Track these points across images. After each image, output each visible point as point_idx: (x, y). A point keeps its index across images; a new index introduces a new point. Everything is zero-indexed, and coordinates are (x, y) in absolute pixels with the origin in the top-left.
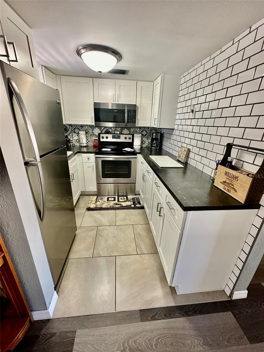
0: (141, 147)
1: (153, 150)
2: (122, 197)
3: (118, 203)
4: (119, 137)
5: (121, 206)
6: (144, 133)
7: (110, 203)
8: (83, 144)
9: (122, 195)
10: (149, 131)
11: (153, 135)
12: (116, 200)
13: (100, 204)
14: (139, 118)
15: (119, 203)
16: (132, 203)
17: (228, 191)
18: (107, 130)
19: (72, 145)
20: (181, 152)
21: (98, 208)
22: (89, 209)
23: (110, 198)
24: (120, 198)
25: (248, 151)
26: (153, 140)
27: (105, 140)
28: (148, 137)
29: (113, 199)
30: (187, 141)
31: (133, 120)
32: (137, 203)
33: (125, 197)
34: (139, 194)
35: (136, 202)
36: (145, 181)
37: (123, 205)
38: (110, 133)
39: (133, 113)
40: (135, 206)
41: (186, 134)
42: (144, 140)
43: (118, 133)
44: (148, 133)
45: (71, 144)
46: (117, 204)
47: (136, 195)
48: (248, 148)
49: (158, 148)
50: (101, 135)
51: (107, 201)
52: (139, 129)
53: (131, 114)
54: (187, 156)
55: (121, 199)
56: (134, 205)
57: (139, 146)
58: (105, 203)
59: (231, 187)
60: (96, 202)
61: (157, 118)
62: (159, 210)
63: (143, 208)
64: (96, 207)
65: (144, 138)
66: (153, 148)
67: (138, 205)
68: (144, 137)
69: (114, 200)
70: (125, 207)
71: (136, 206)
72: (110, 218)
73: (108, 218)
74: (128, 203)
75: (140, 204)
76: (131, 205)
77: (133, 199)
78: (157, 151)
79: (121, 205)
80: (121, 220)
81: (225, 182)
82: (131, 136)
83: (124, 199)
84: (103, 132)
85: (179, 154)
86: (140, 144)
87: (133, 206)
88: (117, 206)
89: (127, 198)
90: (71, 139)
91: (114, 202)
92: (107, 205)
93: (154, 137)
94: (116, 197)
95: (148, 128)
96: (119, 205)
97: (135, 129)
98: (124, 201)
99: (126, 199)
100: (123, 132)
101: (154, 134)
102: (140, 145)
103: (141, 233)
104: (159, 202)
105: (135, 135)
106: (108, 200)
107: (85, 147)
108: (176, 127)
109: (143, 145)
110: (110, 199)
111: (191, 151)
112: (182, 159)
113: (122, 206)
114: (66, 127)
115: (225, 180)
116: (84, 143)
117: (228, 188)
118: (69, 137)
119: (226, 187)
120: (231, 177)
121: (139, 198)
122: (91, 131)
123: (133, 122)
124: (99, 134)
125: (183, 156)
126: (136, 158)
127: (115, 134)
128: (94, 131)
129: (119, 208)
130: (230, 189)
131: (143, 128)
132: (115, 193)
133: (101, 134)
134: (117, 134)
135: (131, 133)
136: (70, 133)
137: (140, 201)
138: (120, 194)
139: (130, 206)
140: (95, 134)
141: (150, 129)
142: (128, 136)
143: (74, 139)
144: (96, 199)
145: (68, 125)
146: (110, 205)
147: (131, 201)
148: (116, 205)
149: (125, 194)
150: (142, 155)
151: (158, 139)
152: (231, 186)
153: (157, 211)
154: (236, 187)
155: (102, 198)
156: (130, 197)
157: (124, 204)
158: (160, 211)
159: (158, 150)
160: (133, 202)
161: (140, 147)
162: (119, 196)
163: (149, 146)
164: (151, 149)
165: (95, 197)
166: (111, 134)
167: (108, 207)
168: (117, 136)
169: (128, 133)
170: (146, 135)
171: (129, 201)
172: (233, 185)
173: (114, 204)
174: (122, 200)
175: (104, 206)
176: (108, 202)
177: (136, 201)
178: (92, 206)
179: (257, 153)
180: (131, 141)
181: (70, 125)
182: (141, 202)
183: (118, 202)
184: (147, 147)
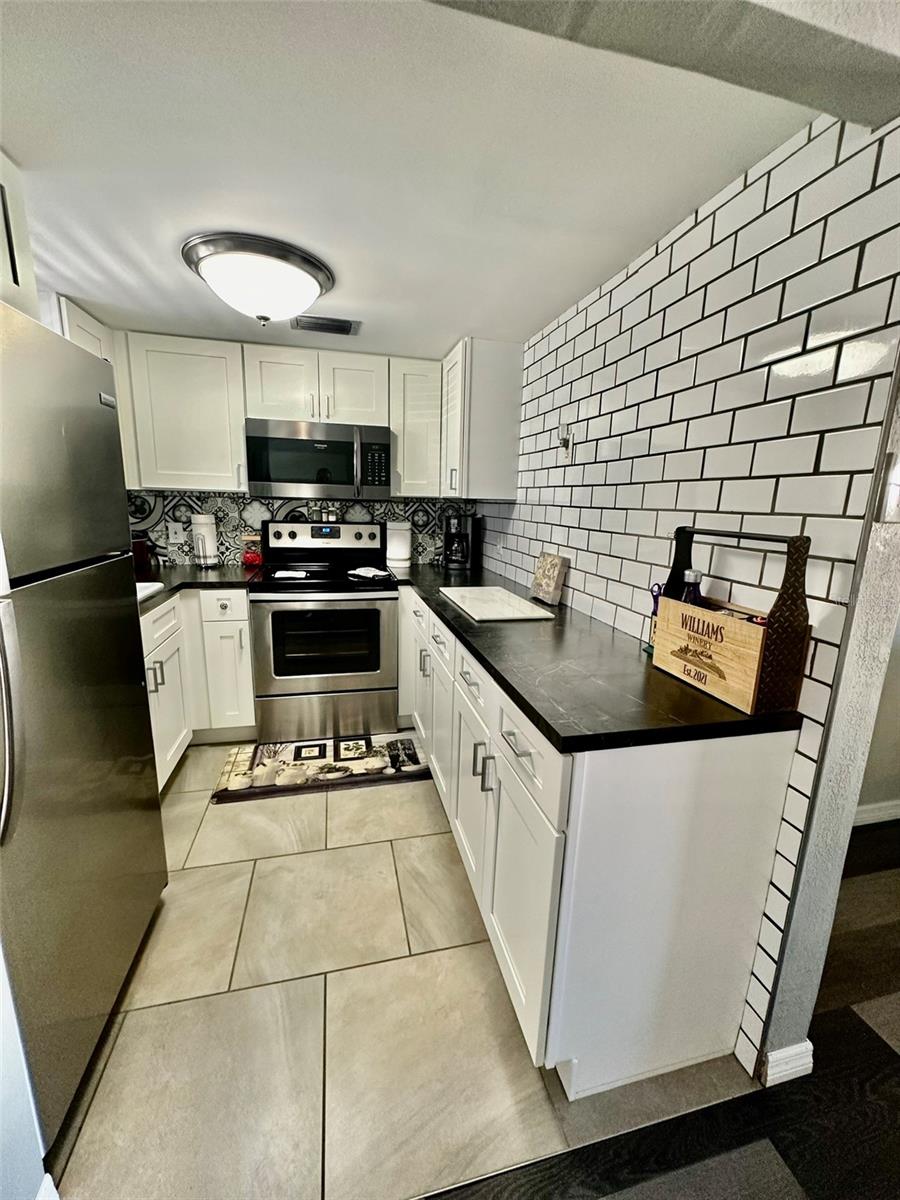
0: (412, 565)
1: (452, 572)
2: (351, 743)
3: (334, 764)
4: (335, 534)
5: (348, 773)
6: (420, 518)
7: (305, 767)
8: (205, 557)
9: (351, 733)
10: (438, 513)
11: (448, 525)
12: (328, 754)
13: (267, 773)
14: (400, 469)
15: (340, 764)
16: (387, 759)
17: (700, 680)
18: (293, 511)
19: (164, 561)
20: (541, 571)
21: (257, 790)
22: (223, 796)
23: (304, 750)
24: (343, 745)
25: (738, 547)
26: (449, 540)
27: (285, 542)
28: (434, 532)
29: (316, 752)
30: (559, 535)
31: (381, 476)
32: (406, 758)
33: (362, 742)
34: (413, 729)
35: (403, 757)
36: (429, 676)
37: (354, 772)
38: (303, 519)
39: (380, 456)
40: (398, 770)
41: (554, 515)
42: (420, 541)
43: (332, 518)
44: (434, 518)
45: (161, 559)
46: (332, 770)
47: (400, 730)
48: (740, 536)
49: (468, 566)
50: (273, 528)
51: (295, 760)
52: (401, 507)
53: (373, 456)
54: (563, 585)
55: (345, 749)
56: (393, 766)
57: (406, 560)
58: (284, 767)
59: (706, 664)
60: (251, 769)
61: (457, 468)
62: (479, 769)
63: (426, 775)
64: (251, 787)
65: (420, 536)
66: (452, 566)
67: (409, 768)
68: (420, 533)
69: (322, 755)
70: (363, 778)
71: (403, 769)
72: (306, 823)
73: (298, 823)
74: (374, 763)
75: (416, 761)
76: (385, 768)
77: (391, 746)
78: (466, 576)
79: (346, 769)
80: (347, 828)
81: (685, 650)
82: (376, 529)
83: (358, 749)
84: (280, 516)
85: (536, 578)
86: (408, 556)
87: (391, 771)
88: (331, 776)
89: (369, 744)
90: (161, 543)
91: (321, 762)
92: (292, 776)
93: (453, 531)
94: (330, 743)
95: (433, 501)
96: (338, 770)
97: (389, 506)
98: (356, 756)
99: (364, 749)
100: (348, 517)
101: (454, 522)
102: (410, 559)
103: (422, 870)
104: (479, 740)
105: (389, 525)
106: (298, 755)
107: (213, 567)
108: (520, 496)
109: (420, 557)
110: (305, 753)
111: (573, 565)
112: (548, 593)
113: (352, 775)
114: (145, 501)
115: (684, 644)
116: (208, 554)
117: (699, 670)
118: (153, 536)
119: (689, 666)
120: (700, 630)
121: (410, 742)
122: (236, 515)
123: (380, 480)
124: (265, 524)
126: (397, 599)
127: (321, 522)
128: (245, 515)
129: (340, 781)
130: (705, 672)
131: (417, 504)
132: (323, 731)
133: (270, 525)
134: (328, 522)
135: (378, 518)
136: (157, 524)
137: (417, 751)
138: (342, 733)
139: (381, 773)
140: (249, 523)
141: (438, 506)
142: (365, 530)
143: (172, 541)
144: (251, 755)
145: (150, 491)
146: (305, 773)
147: (384, 755)
148: (328, 772)
149: (361, 732)
150: (416, 589)
151: (467, 534)
152: (705, 659)
153: (475, 773)
154: (719, 662)
155: (275, 753)
156: (380, 740)
157: (358, 768)
158: (483, 774)
159: (468, 572)
160: (390, 757)
161: (407, 564)
162: (338, 739)
163: (438, 560)
164: (447, 569)
165: (250, 749)
166: (307, 522)
167: (298, 782)
168: (328, 530)
169: (368, 518)
170: (426, 525)
171: (376, 754)
172: (710, 657)
173: (322, 769)
174: (351, 754)
175: (280, 781)
176: (298, 763)
177: (402, 753)
178: (236, 783)
179: (766, 552)
180: (376, 544)
181: (160, 494)
182: (421, 756)
183: (335, 761)
184: (431, 565)
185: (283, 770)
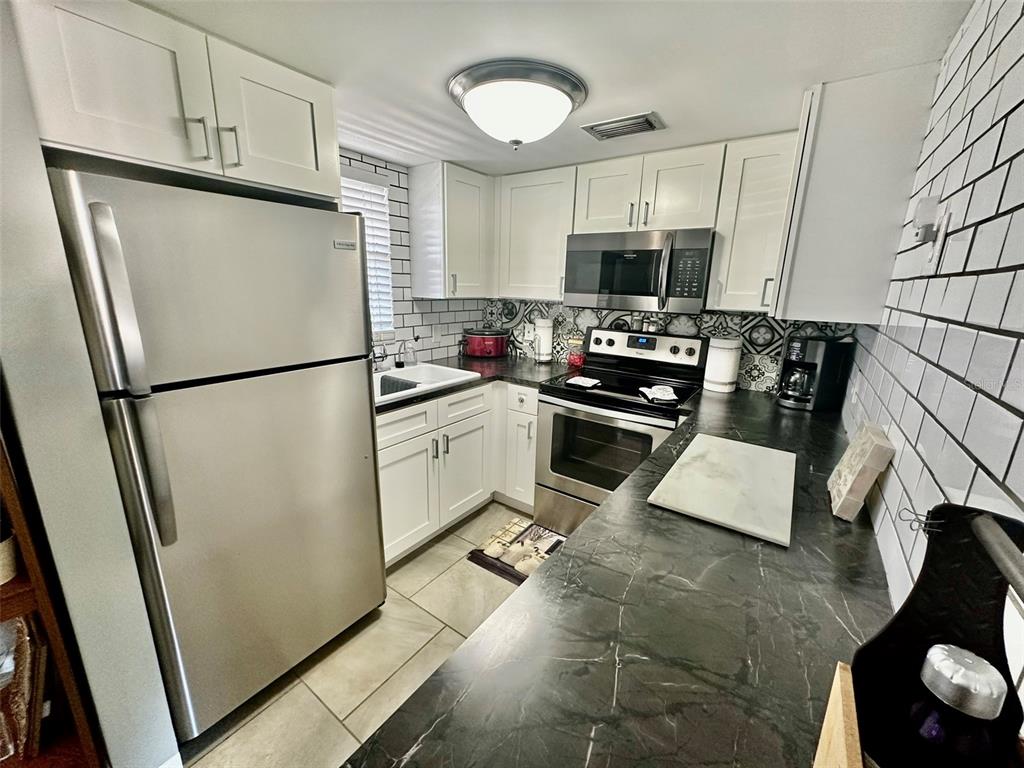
0: (738, 390)
4: (651, 345)
6: (761, 335)
8: (539, 354)
10: (788, 332)
11: (788, 347)
13: (518, 554)
14: (722, 278)
18: (618, 319)
22: (477, 557)
27: (603, 349)
28: (778, 353)
31: (690, 287)
38: (626, 328)
39: (694, 263)
42: (757, 363)
43: (652, 329)
45: (518, 351)
49: (810, 406)
50: (595, 334)
51: (546, 553)
52: (737, 320)
53: (686, 263)
58: (535, 554)
60: (511, 543)
61: (774, 276)
64: (497, 559)
65: (757, 357)
66: (787, 403)
82: (697, 345)
84: (606, 324)
90: (519, 339)
92: (531, 566)
93: (794, 358)
97: (722, 319)
100: (672, 329)
101: (796, 345)
102: (731, 383)
105: (713, 342)
106: (553, 549)
107: (547, 363)
108: (884, 320)
118: (516, 333)
122: (572, 320)
123: (690, 292)
124: (590, 330)
127: (640, 332)
128: (579, 321)
131: (759, 319)
133: (594, 331)
134: (648, 333)
135: (705, 332)
136: (518, 324)
140: (580, 328)
142: (684, 344)
143: (526, 338)
144: (522, 529)
145: (517, 300)
151: (816, 365)
155: (540, 537)
159: (808, 415)
161: (729, 389)
164: (777, 405)
165: (526, 523)
166: (629, 331)
168: (645, 341)
169: (693, 331)
170: (769, 344)
175: (520, 566)
178: (492, 550)
180: (694, 361)
184: (768, 393)
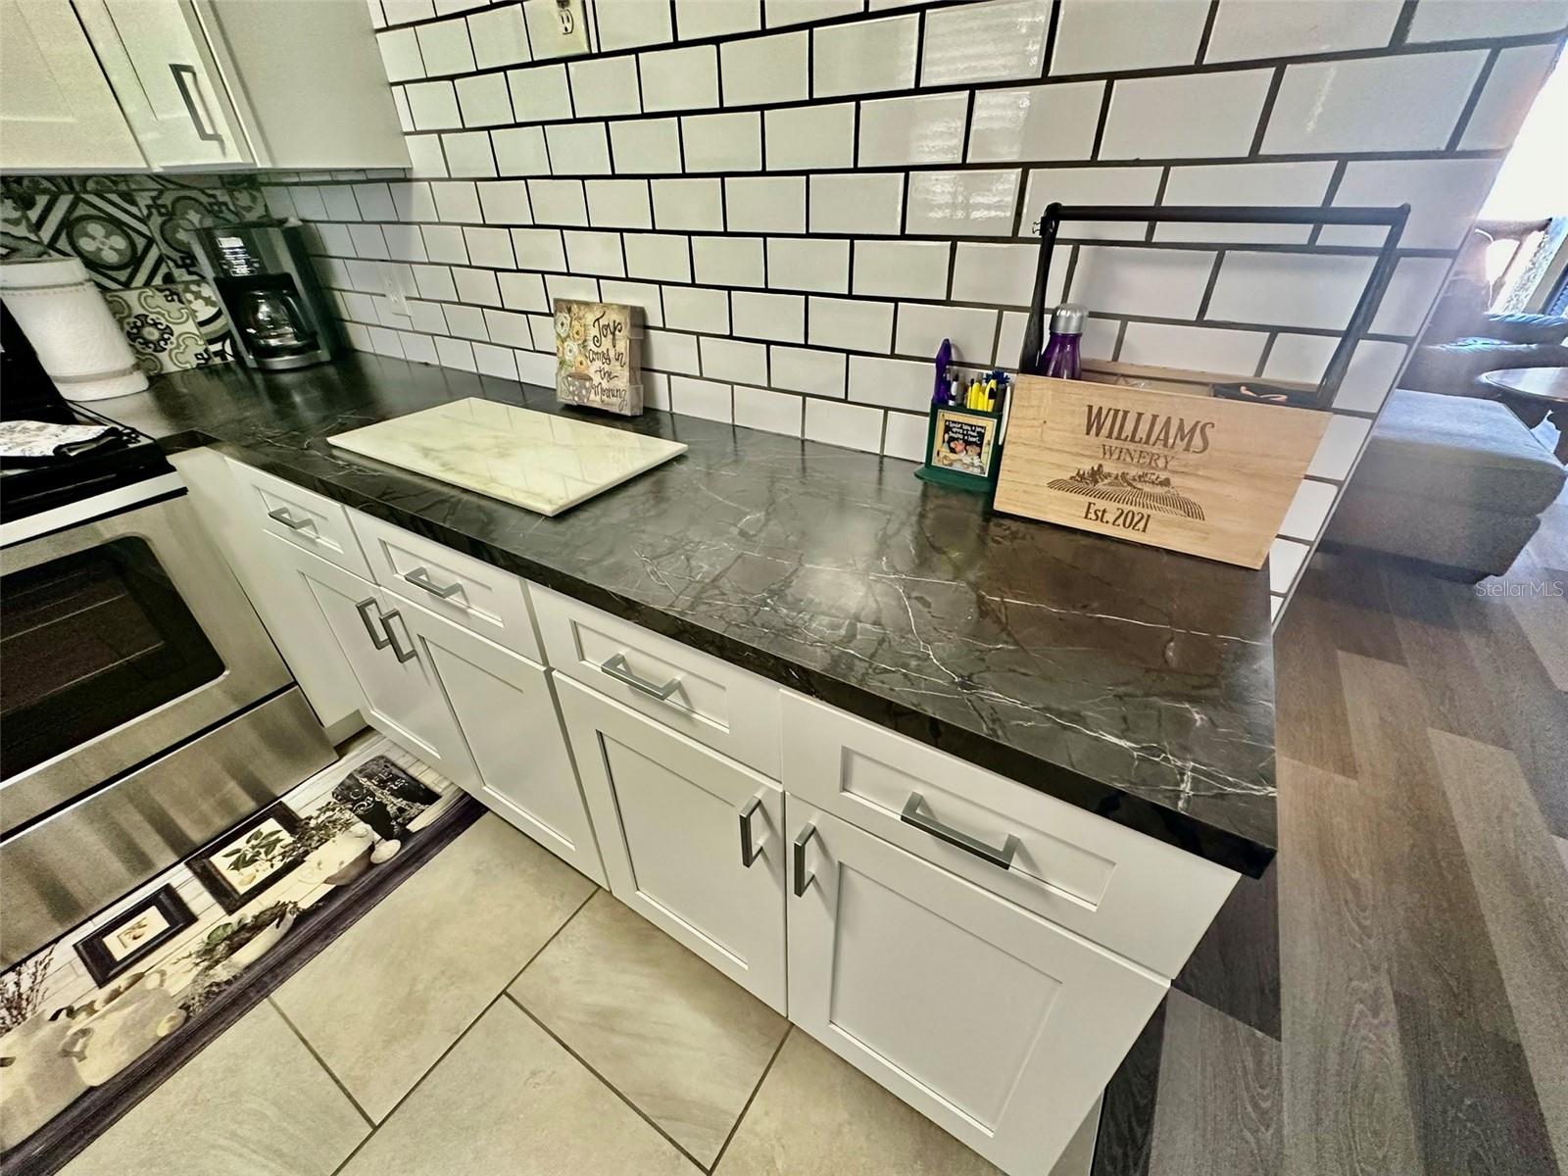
1: (286, 379)
2: (240, 843)
3: (234, 919)
5: (290, 918)
7: (152, 982)
9: (220, 822)
11: (216, 255)
12: (195, 906)
13: (32, 1079)
15: (249, 911)
16: (362, 827)
17: (1131, 526)
20: (572, 345)
23: (111, 941)
24: (220, 861)
26: (236, 294)
28: (169, 278)
29: (154, 922)
32: (401, 803)
33: (270, 825)
34: (367, 730)
35: (393, 804)
37: (304, 905)
40: (405, 836)
42: (138, 310)
44: (150, 241)
46: (238, 939)
47: (342, 749)
49: (322, 354)
51: (101, 984)
54: (643, 368)
55: (236, 866)
56: (387, 836)
57: (123, 373)
58: (82, 1021)
59: (1151, 496)
61: (192, 59)
63: (468, 811)
65: (131, 297)
66: (279, 363)
67: (424, 819)
68: (127, 285)
69: (180, 916)
70: (337, 904)
71: (413, 827)
73: (245, 1131)
74: (338, 854)
75: (429, 797)
76: (372, 849)
77: (347, 793)
79: (278, 912)
80: (387, 1043)
81: (1096, 475)
83: (270, 847)
85: (562, 363)
86: (127, 359)
87: (388, 850)
88: (249, 953)
89: (289, 820)
91: (192, 939)
92: (125, 1030)
93: (242, 270)
94: (182, 879)
95: (119, 184)
96: (258, 926)
98: (278, 865)
99: (287, 838)
101: (230, 243)
102: (137, 367)
103: (605, 1000)
104: (748, 806)
108: (421, 156)
109: (163, 356)
110: (118, 945)
111: (654, 319)
112: (609, 392)
113: (303, 916)
119: (1101, 504)
120: (1141, 435)
121: (384, 761)
125: (609, 376)
126: (183, 492)
129: (283, 950)
130: (1146, 510)
132: (139, 862)
137: (412, 771)
138: (197, 835)
139: (371, 866)
141: (144, 200)
146: (168, 998)
147: (347, 825)
148: (233, 949)
149: (247, 805)
151: (288, 276)
152: (1149, 488)
155: (15, 1004)
156: (309, 796)
157: (304, 888)
159: (331, 370)
160: (363, 818)
161: (139, 382)
162: (197, 858)
163: (221, 354)
167: (163, 1030)
170: (135, 261)
171: (325, 832)
172: (1164, 482)
173: (208, 952)
174: (262, 870)
175: (98, 1069)
176: (121, 981)
177: (384, 796)
182: (428, 779)
183: (230, 912)
184: (206, 368)
185: (84, 1032)
